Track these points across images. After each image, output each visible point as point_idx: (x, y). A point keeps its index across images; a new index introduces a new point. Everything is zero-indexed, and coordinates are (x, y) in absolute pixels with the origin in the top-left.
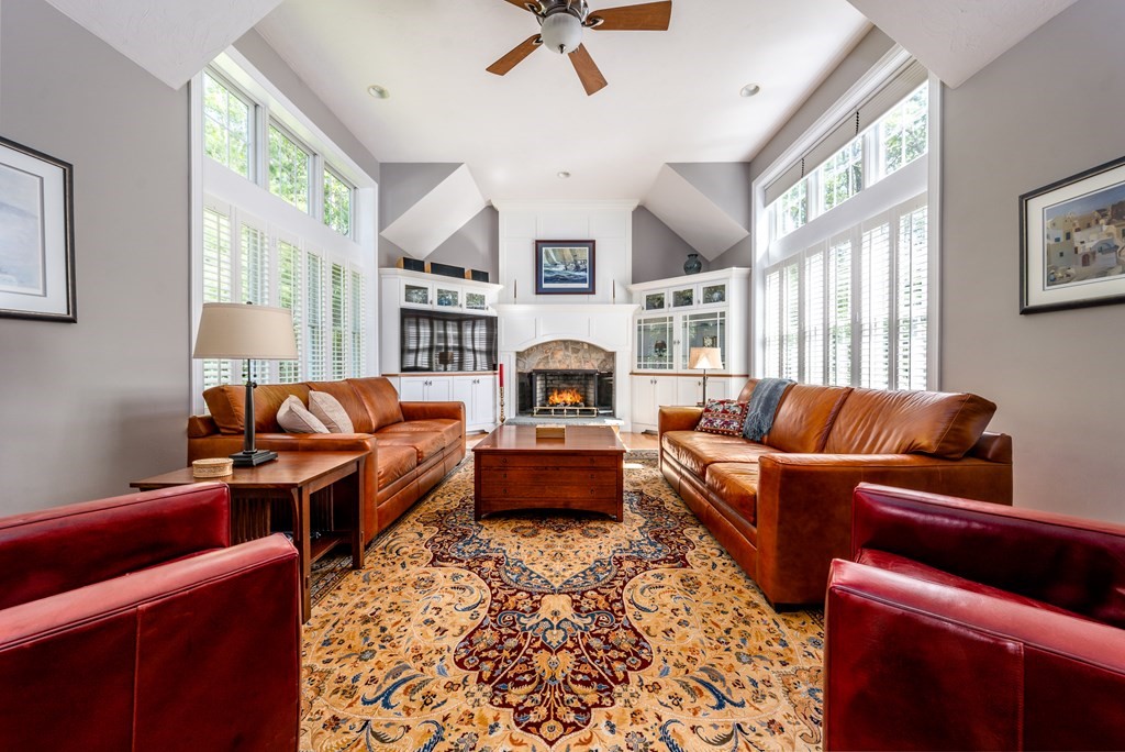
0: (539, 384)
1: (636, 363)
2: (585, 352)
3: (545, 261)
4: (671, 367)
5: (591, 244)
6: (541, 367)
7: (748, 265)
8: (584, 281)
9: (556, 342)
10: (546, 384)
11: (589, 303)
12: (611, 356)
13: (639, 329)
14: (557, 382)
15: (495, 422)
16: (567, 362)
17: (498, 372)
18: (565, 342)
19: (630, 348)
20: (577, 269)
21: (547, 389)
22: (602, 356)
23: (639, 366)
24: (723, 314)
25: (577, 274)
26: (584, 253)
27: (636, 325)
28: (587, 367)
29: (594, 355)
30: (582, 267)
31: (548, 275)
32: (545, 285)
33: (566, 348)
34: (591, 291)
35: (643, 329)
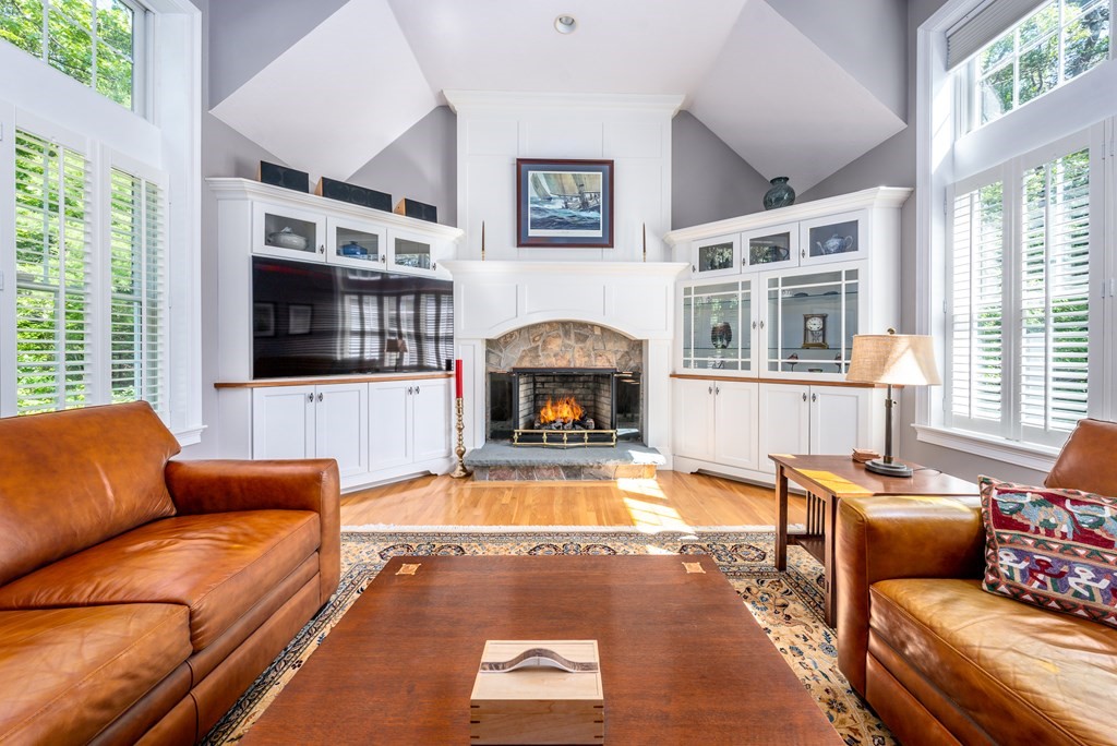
0: (523, 391)
1: (681, 358)
2: (597, 339)
3: (532, 193)
4: (746, 366)
5: (606, 167)
6: (526, 364)
7: (910, 182)
8: (595, 226)
9: (550, 323)
10: (535, 388)
11: (602, 259)
12: (638, 346)
13: (687, 304)
14: (551, 385)
15: (449, 456)
16: (568, 356)
17: (453, 372)
18: (564, 324)
19: (670, 334)
20: (585, 206)
21: (536, 396)
22: (623, 347)
23: (687, 364)
24: (852, 274)
25: (584, 214)
26: (595, 181)
27: (682, 296)
28: (600, 364)
29: (610, 346)
30: (592, 203)
31: (538, 216)
32: (532, 233)
33: (567, 334)
34: (608, 242)
35: (693, 304)
